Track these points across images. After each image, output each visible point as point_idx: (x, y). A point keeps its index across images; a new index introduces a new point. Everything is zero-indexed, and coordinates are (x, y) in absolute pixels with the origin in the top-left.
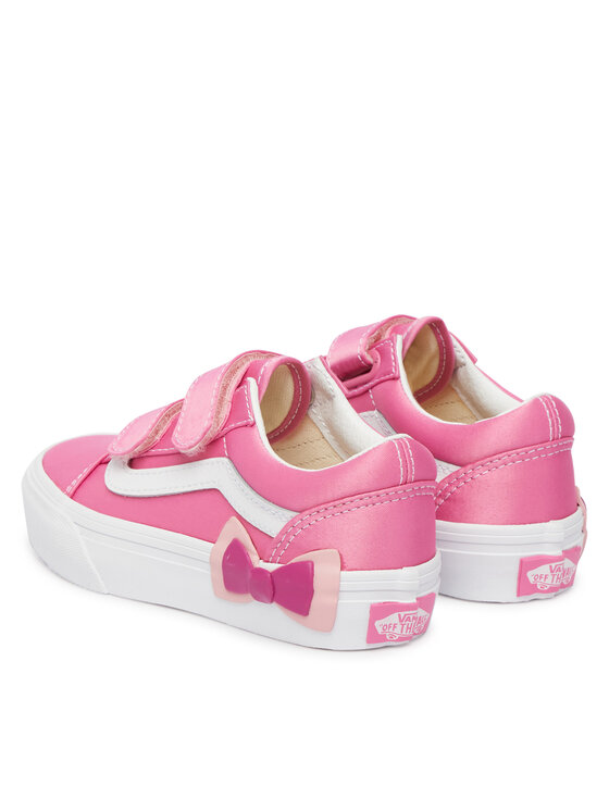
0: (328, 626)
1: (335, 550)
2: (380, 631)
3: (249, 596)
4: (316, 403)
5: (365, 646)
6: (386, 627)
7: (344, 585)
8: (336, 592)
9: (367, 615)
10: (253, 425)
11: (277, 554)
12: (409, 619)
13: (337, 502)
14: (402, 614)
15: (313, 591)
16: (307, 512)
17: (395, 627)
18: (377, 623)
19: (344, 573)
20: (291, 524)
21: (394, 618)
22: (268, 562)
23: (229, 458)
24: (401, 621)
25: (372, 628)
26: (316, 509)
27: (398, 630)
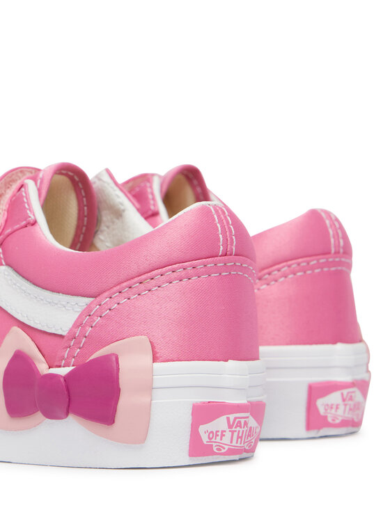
0: (139, 437)
1: (143, 337)
2: (205, 439)
3: (39, 415)
4: (103, 227)
5: (188, 461)
6: (213, 435)
7: (158, 381)
8: (148, 388)
9: (188, 419)
10: (34, 223)
11: (71, 356)
12: (239, 425)
13: (143, 277)
14: (232, 417)
15: (119, 390)
16: (106, 294)
17: (223, 435)
18: (203, 429)
19: (156, 365)
20: (87, 312)
21: (220, 423)
22: (60, 366)
23: (7, 264)
24: (230, 426)
25: (195, 436)
26: (118, 288)
27: (226, 440)
